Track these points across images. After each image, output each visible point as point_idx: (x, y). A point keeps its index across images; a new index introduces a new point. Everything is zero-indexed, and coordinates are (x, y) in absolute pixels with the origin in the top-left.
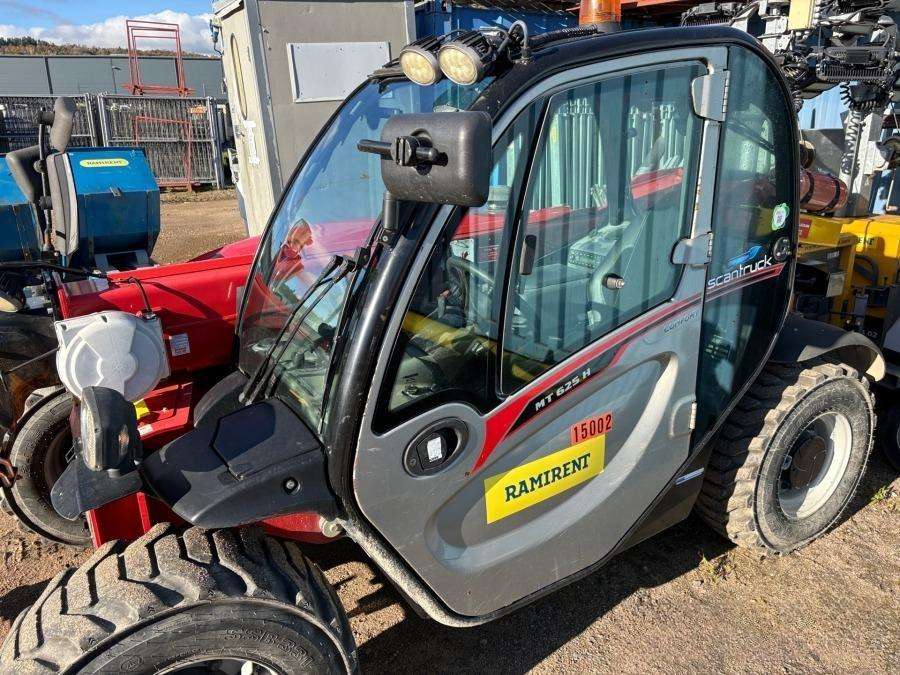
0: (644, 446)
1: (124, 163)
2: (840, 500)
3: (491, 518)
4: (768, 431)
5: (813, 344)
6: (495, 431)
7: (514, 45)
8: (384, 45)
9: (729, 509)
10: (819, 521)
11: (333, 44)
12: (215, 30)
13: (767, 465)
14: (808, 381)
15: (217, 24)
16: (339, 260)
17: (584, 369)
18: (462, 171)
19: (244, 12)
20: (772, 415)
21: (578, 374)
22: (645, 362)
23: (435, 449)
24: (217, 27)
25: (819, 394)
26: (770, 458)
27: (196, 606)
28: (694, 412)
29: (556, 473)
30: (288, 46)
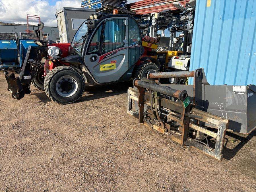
6: (101, 59)
7: (101, 15)
16: (83, 37)
18: (94, 24)
21: (111, 54)
22: (120, 55)
23: (93, 59)
24: (57, 15)
29: (109, 67)
30: (72, 19)
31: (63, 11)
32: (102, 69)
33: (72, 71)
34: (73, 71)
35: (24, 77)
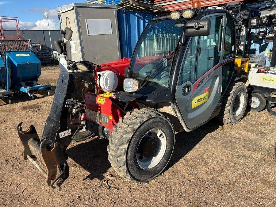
0: (214, 95)
1: (28, 55)
2: (243, 113)
3: (193, 107)
4: (231, 95)
5: (237, 77)
6: (194, 88)
8: (110, 20)
9: (224, 114)
10: (239, 117)
11: (97, 20)
12: (59, 16)
13: (231, 103)
14: (237, 85)
15: (60, 14)
17: (207, 76)
19: (74, 10)
20: (232, 92)
23: (187, 90)
24: (60, 15)
25: (239, 88)
26: (232, 101)
27: (155, 117)
28: (222, 88)
29: (202, 99)
30: (86, 20)
31: (73, 9)
32: (194, 105)
33: (160, 120)
34: (161, 118)
35: (60, 134)
